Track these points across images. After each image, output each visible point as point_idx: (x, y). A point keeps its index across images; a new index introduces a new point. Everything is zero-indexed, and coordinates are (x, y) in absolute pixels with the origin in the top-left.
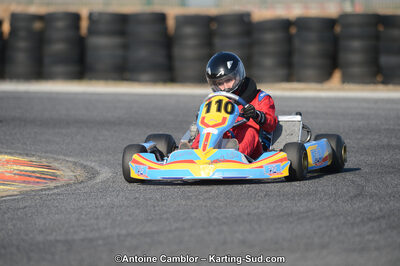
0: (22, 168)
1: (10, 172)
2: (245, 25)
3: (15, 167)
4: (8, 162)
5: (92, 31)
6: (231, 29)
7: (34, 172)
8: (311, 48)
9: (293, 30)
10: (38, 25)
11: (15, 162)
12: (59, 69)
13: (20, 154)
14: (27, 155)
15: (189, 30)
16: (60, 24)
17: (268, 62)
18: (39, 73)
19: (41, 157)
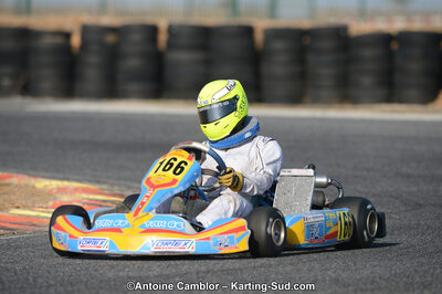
0: (92, 197)
1: (79, 201)
2: (340, 39)
3: (85, 196)
4: (76, 189)
5: (171, 45)
6: (326, 44)
7: (105, 201)
8: (414, 66)
9: (395, 46)
10: (111, 38)
11: (85, 190)
12: (134, 87)
13: (90, 181)
14: (98, 182)
15: (279, 45)
16: (136, 37)
17: (367, 81)
18: (111, 91)
19: (113, 185)
